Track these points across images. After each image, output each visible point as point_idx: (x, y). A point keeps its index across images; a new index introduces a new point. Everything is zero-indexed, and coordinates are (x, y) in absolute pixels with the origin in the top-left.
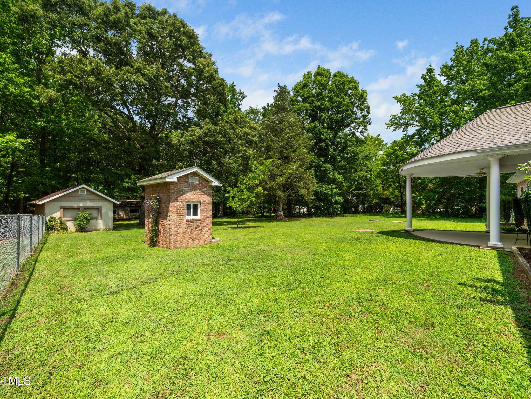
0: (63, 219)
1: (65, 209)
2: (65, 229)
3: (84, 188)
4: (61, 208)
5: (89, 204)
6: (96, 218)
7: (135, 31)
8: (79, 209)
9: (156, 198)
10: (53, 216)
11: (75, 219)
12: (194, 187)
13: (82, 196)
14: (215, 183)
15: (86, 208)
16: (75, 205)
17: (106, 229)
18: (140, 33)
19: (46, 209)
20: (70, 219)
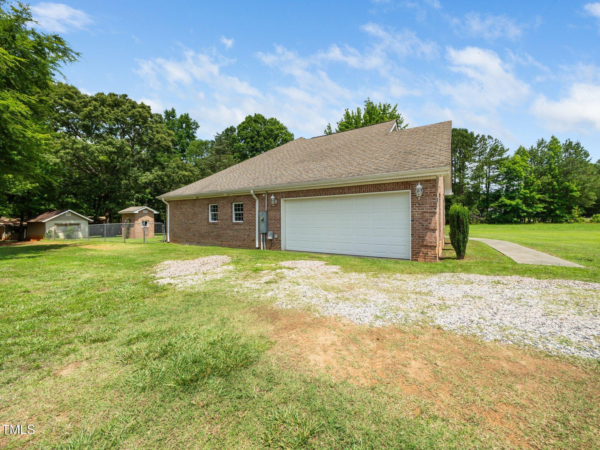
0: (57, 231)
1: (58, 225)
2: (58, 237)
3: (70, 212)
4: (55, 224)
5: (72, 222)
6: (77, 231)
7: (106, 118)
8: (66, 225)
9: (128, 219)
10: (51, 229)
11: (64, 232)
12: (146, 214)
13: (68, 217)
14: (156, 212)
15: (71, 224)
16: (64, 222)
17: (84, 238)
18: (111, 120)
19: (47, 225)
20: (60, 231)
